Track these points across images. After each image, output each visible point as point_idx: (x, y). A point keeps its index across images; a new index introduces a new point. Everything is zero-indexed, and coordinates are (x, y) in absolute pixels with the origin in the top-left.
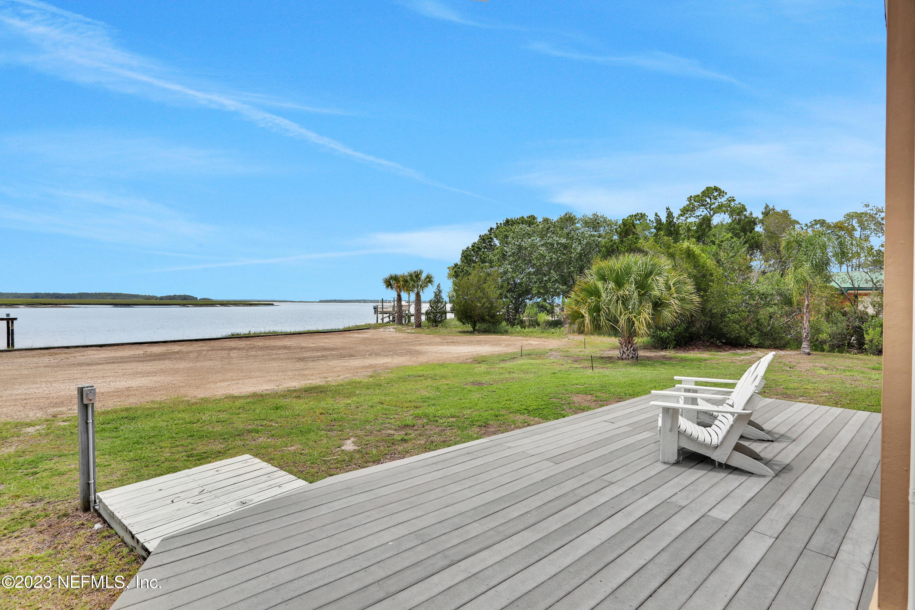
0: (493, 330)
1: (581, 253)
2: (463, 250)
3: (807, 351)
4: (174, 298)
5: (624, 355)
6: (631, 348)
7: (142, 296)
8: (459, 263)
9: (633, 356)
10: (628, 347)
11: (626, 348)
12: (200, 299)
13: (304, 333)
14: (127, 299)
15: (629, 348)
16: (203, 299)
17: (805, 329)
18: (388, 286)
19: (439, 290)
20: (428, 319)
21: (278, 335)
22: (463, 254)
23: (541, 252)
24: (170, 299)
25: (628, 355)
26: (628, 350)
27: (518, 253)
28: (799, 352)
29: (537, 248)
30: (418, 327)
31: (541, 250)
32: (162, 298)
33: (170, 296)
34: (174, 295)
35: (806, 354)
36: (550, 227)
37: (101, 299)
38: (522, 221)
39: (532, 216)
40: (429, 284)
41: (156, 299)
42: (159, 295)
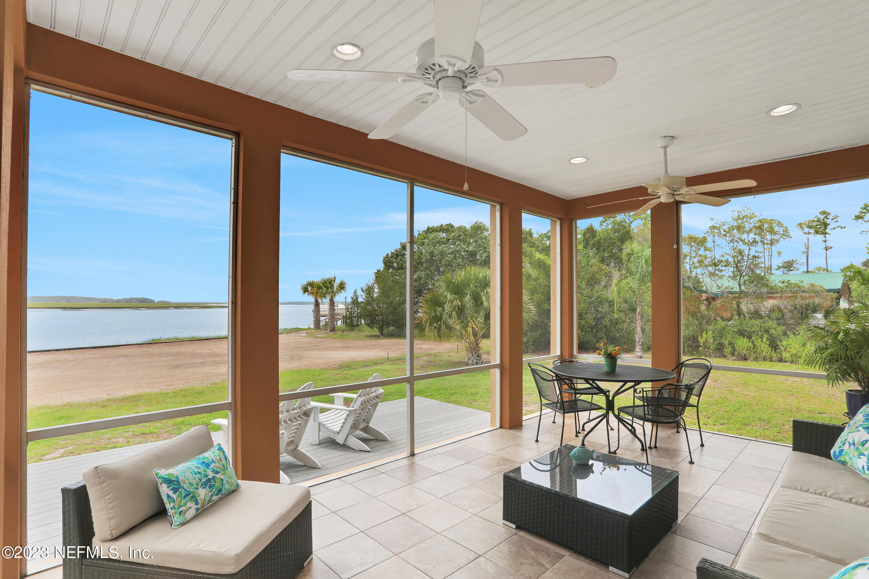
0: (398, 334)
1: (486, 260)
2: (384, 257)
3: (639, 354)
4: (131, 301)
5: (470, 361)
6: (475, 354)
7: (98, 299)
8: (381, 270)
9: (477, 362)
10: (472, 353)
11: (471, 355)
12: (157, 302)
13: (212, 339)
14: (82, 302)
15: (474, 354)
16: (161, 302)
17: (637, 334)
18: (304, 292)
19: (355, 295)
20: (345, 323)
21: (183, 341)
22: (384, 259)
23: (450, 259)
24: (126, 302)
25: (473, 361)
26: (472, 356)
27: (430, 260)
28: (633, 356)
29: (446, 255)
30: (332, 331)
31: (450, 257)
32: (118, 301)
33: (126, 299)
34: (131, 298)
35: (638, 357)
36: (460, 235)
37: (55, 302)
38: (441, 229)
39: (450, 224)
40: (342, 291)
41: (112, 302)
42: (116, 298)
